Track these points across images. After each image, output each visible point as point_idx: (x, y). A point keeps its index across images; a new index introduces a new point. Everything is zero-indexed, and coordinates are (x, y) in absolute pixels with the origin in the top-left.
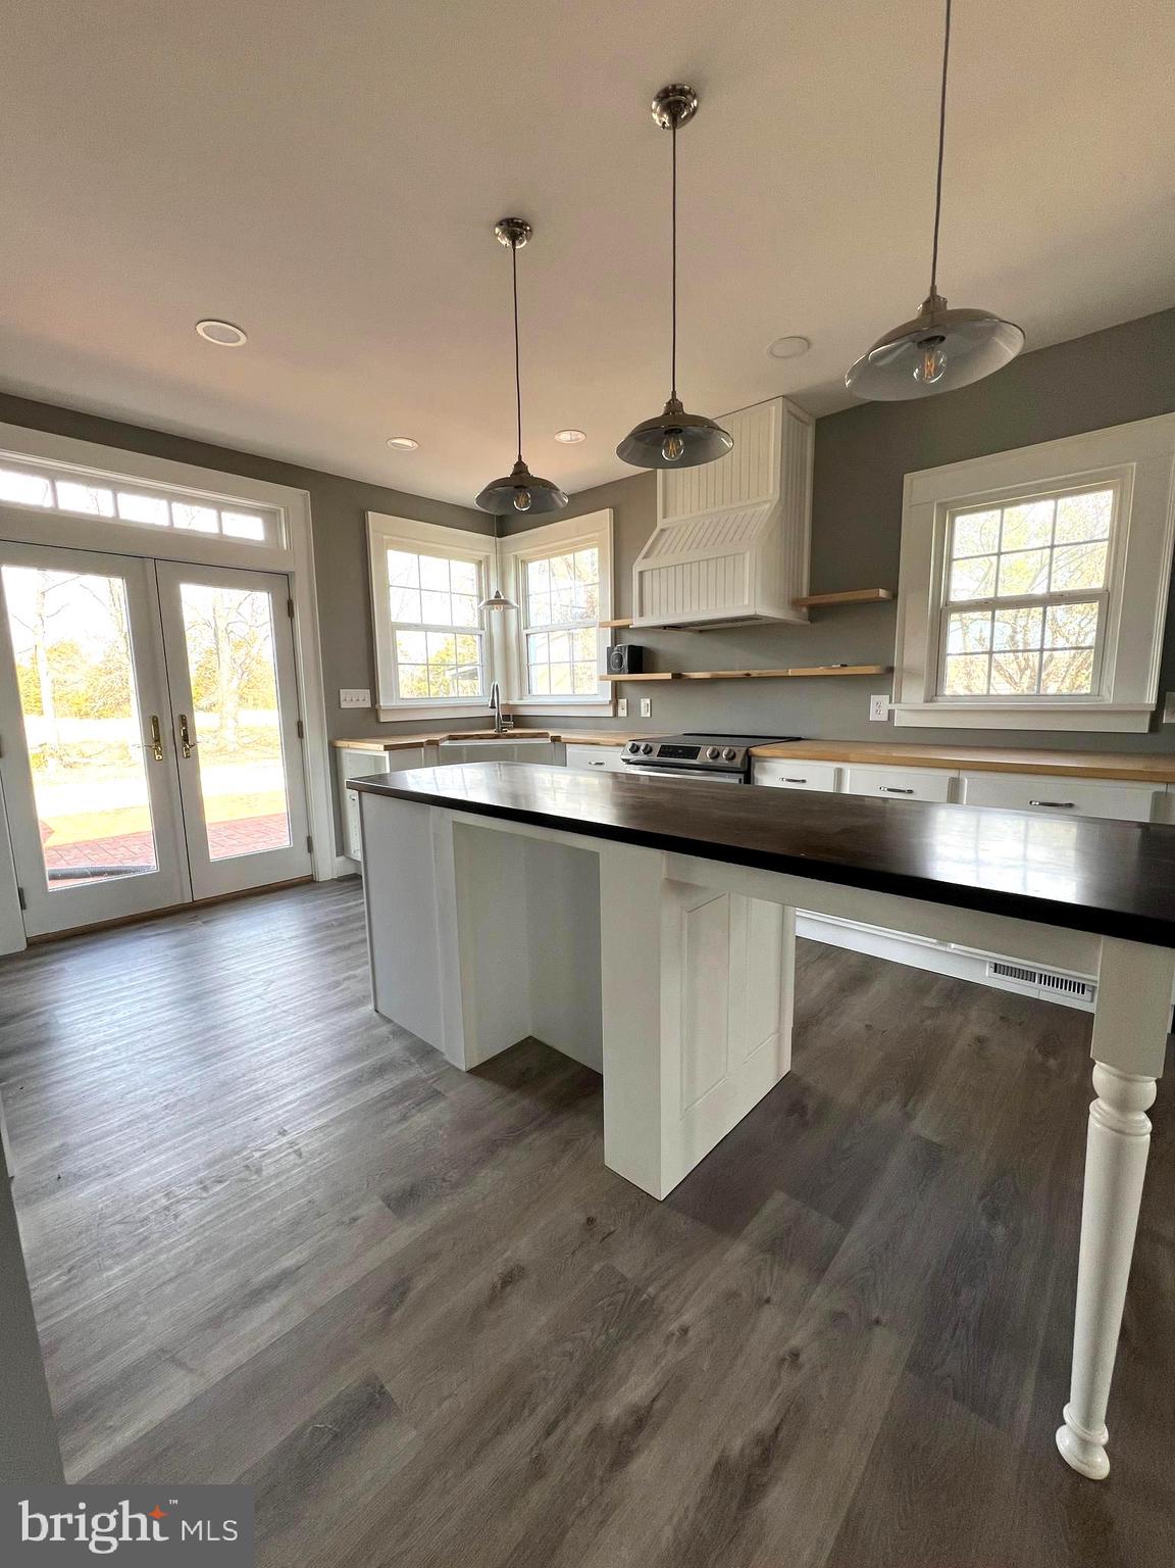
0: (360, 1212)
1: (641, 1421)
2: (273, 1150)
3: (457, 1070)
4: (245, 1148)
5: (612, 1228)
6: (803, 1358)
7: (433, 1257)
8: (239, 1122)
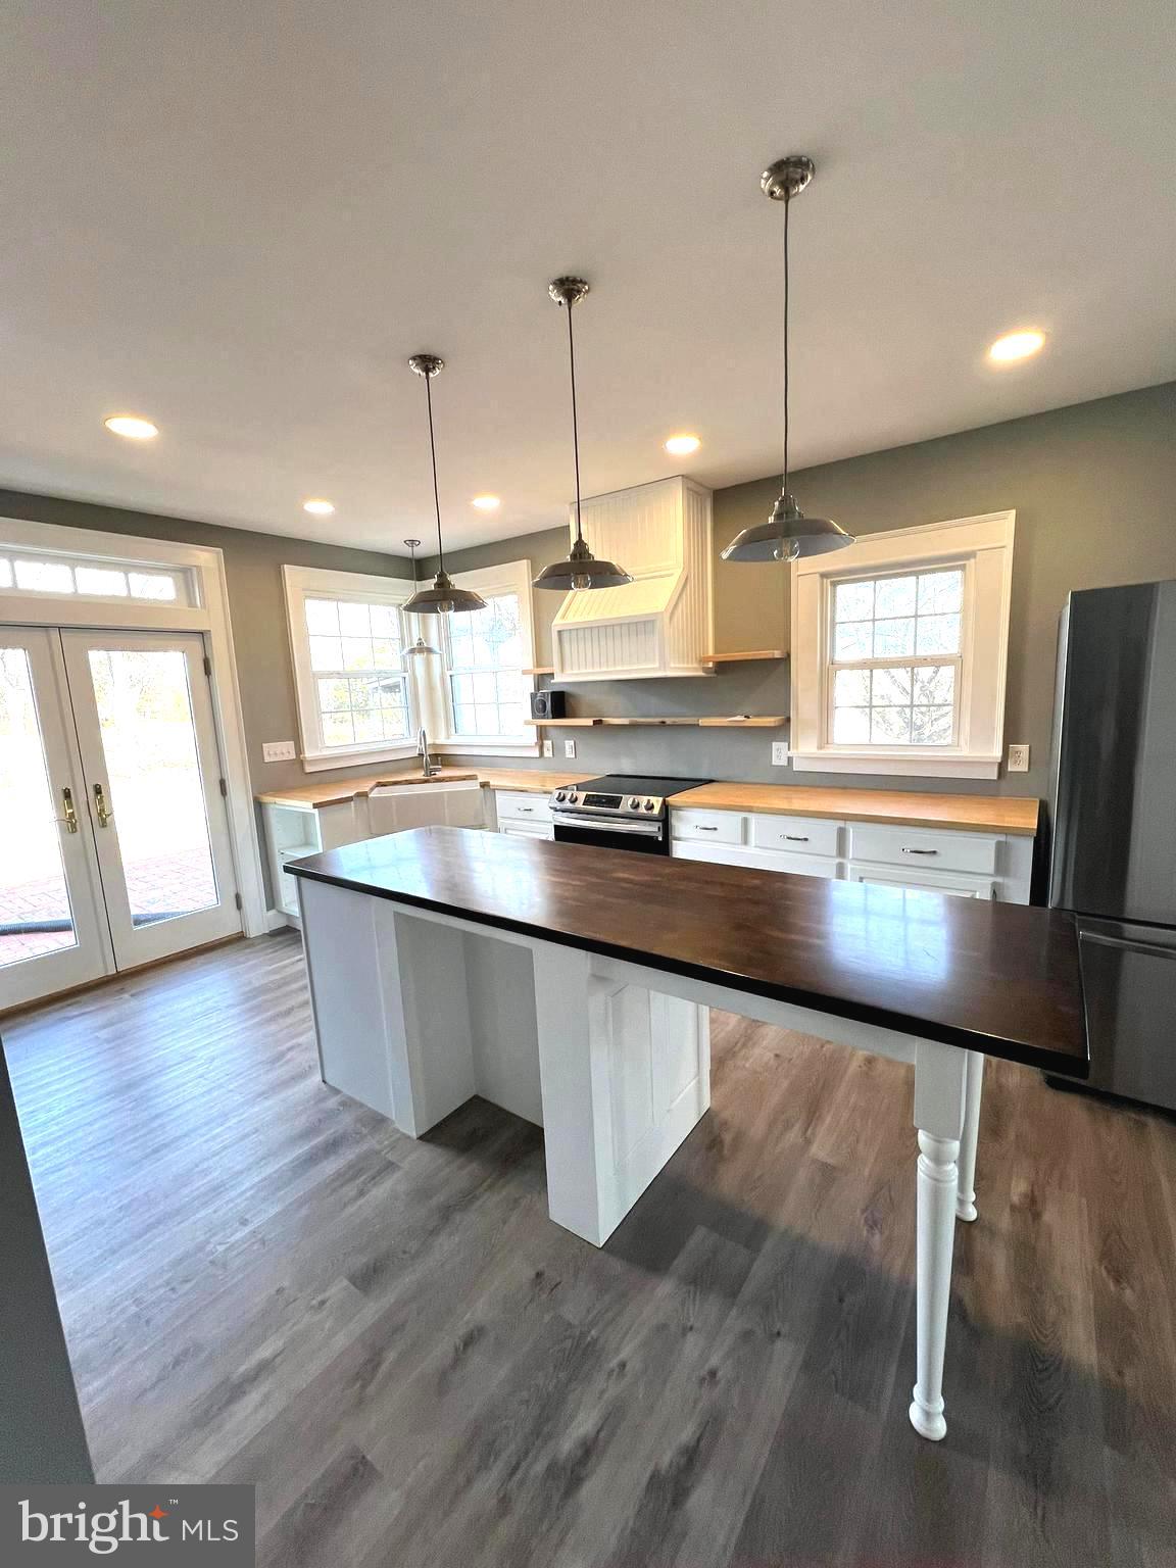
0: (327, 1294)
1: (589, 1450)
2: (237, 1242)
3: (409, 1137)
4: (209, 1243)
5: (558, 1280)
6: (720, 1374)
7: (398, 1329)
8: (198, 1216)
